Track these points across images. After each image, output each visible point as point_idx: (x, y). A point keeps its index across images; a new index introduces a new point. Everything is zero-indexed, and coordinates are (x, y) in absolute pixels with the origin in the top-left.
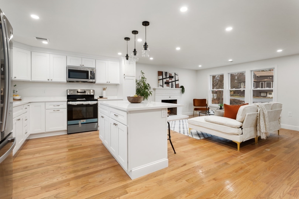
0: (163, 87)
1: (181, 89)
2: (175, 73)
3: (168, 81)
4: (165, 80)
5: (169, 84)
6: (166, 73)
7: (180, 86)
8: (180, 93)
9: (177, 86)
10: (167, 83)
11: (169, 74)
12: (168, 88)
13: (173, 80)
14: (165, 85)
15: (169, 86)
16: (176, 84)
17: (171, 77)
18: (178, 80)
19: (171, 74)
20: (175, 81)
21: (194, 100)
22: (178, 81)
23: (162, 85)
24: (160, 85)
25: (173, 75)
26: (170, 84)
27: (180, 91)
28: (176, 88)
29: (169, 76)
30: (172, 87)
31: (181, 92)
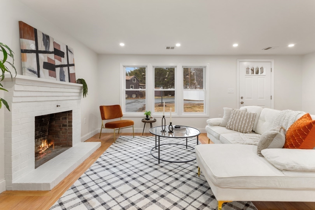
0: (39, 76)
1: (82, 85)
2: (67, 46)
3: (52, 63)
4: (43, 58)
5: (54, 70)
6: (46, 38)
7: (77, 79)
8: (78, 94)
9: (71, 78)
10: (50, 67)
11: (54, 43)
12: (52, 80)
13: (64, 61)
14: (44, 73)
15: (55, 77)
16: (70, 72)
17: (58, 53)
18: (73, 65)
19: (59, 46)
20: (68, 65)
21: (101, 108)
22: (73, 67)
23: (36, 70)
24: (30, 70)
25: (63, 49)
26: (58, 70)
27: (78, 91)
28: (70, 82)
29: (55, 49)
30: (61, 80)
31: (80, 93)
